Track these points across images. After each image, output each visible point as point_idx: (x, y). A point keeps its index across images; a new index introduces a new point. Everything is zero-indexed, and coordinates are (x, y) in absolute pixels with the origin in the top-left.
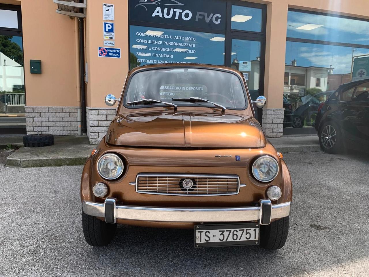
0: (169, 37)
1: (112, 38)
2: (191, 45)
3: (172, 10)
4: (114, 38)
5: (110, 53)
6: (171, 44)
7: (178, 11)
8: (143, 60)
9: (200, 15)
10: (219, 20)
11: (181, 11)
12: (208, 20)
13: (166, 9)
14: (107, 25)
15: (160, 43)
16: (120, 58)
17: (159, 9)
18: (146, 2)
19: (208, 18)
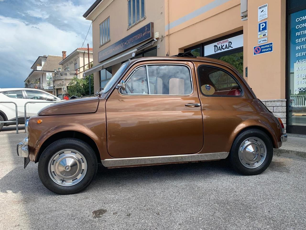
4: (267, 35)
5: (263, 49)
8: (303, 47)
14: (261, 25)
16: (272, 51)
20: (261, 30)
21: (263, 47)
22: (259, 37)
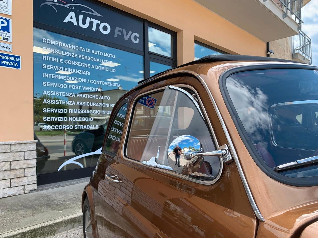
0: (86, 50)
1: (8, 39)
3: (88, 19)
4: (10, 40)
5: (4, 60)
6: (88, 58)
7: (96, 22)
8: (51, 76)
9: (119, 31)
10: (138, 40)
11: (99, 22)
12: (126, 38)
13: (81, 17)
15: (74, 55)
16: (19, 69)
17: (72, 14)
18: (55, 2)
19: (127, 35)
21: (3, 57)
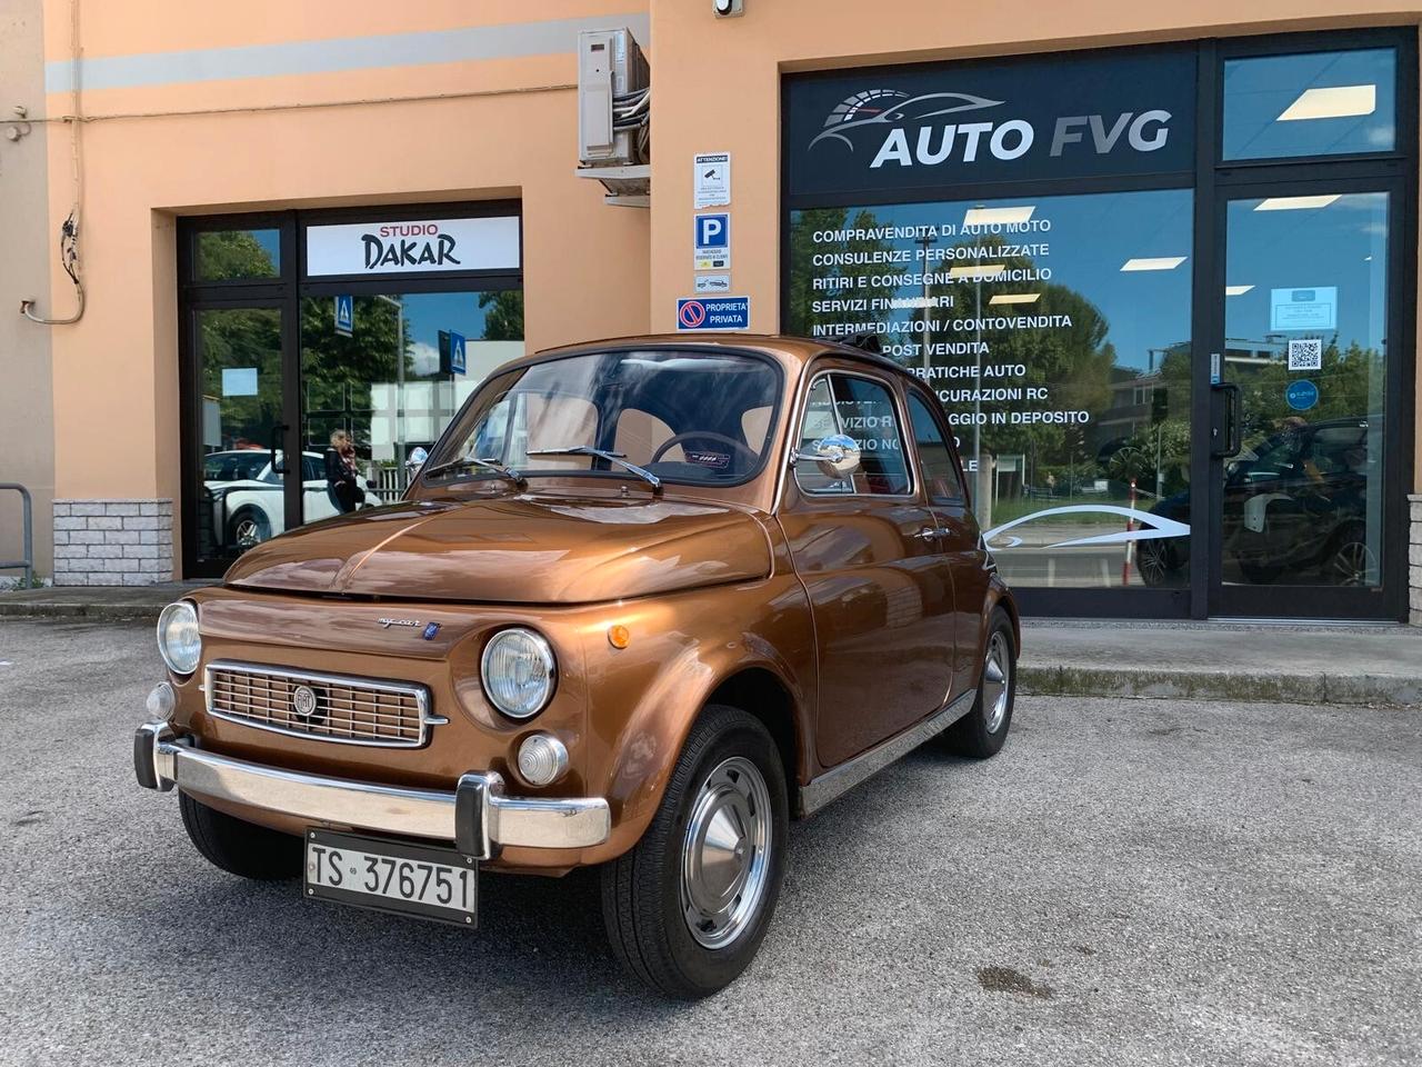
0: (940, 231)
2: (1031, 249)
3: (949, 131)
4: (727, 265)
5: (715, 313)
6: (946, 254)
8: (834, 329)
11: (988, 127)
14: (707, 223)
15: (901, 257)
16: (746, 328)
17: (897, 135)
18: (848, 121)
19: (1107, 135)
20: (706, 241)
21: (712, 307)
22: (698, 265)
